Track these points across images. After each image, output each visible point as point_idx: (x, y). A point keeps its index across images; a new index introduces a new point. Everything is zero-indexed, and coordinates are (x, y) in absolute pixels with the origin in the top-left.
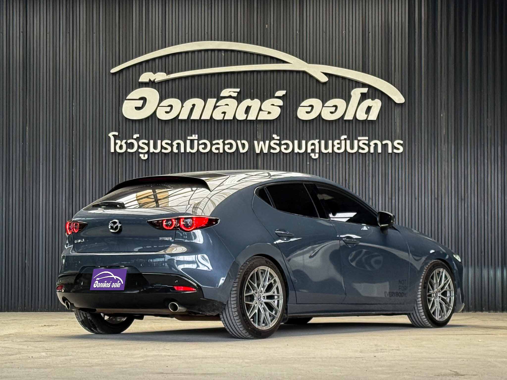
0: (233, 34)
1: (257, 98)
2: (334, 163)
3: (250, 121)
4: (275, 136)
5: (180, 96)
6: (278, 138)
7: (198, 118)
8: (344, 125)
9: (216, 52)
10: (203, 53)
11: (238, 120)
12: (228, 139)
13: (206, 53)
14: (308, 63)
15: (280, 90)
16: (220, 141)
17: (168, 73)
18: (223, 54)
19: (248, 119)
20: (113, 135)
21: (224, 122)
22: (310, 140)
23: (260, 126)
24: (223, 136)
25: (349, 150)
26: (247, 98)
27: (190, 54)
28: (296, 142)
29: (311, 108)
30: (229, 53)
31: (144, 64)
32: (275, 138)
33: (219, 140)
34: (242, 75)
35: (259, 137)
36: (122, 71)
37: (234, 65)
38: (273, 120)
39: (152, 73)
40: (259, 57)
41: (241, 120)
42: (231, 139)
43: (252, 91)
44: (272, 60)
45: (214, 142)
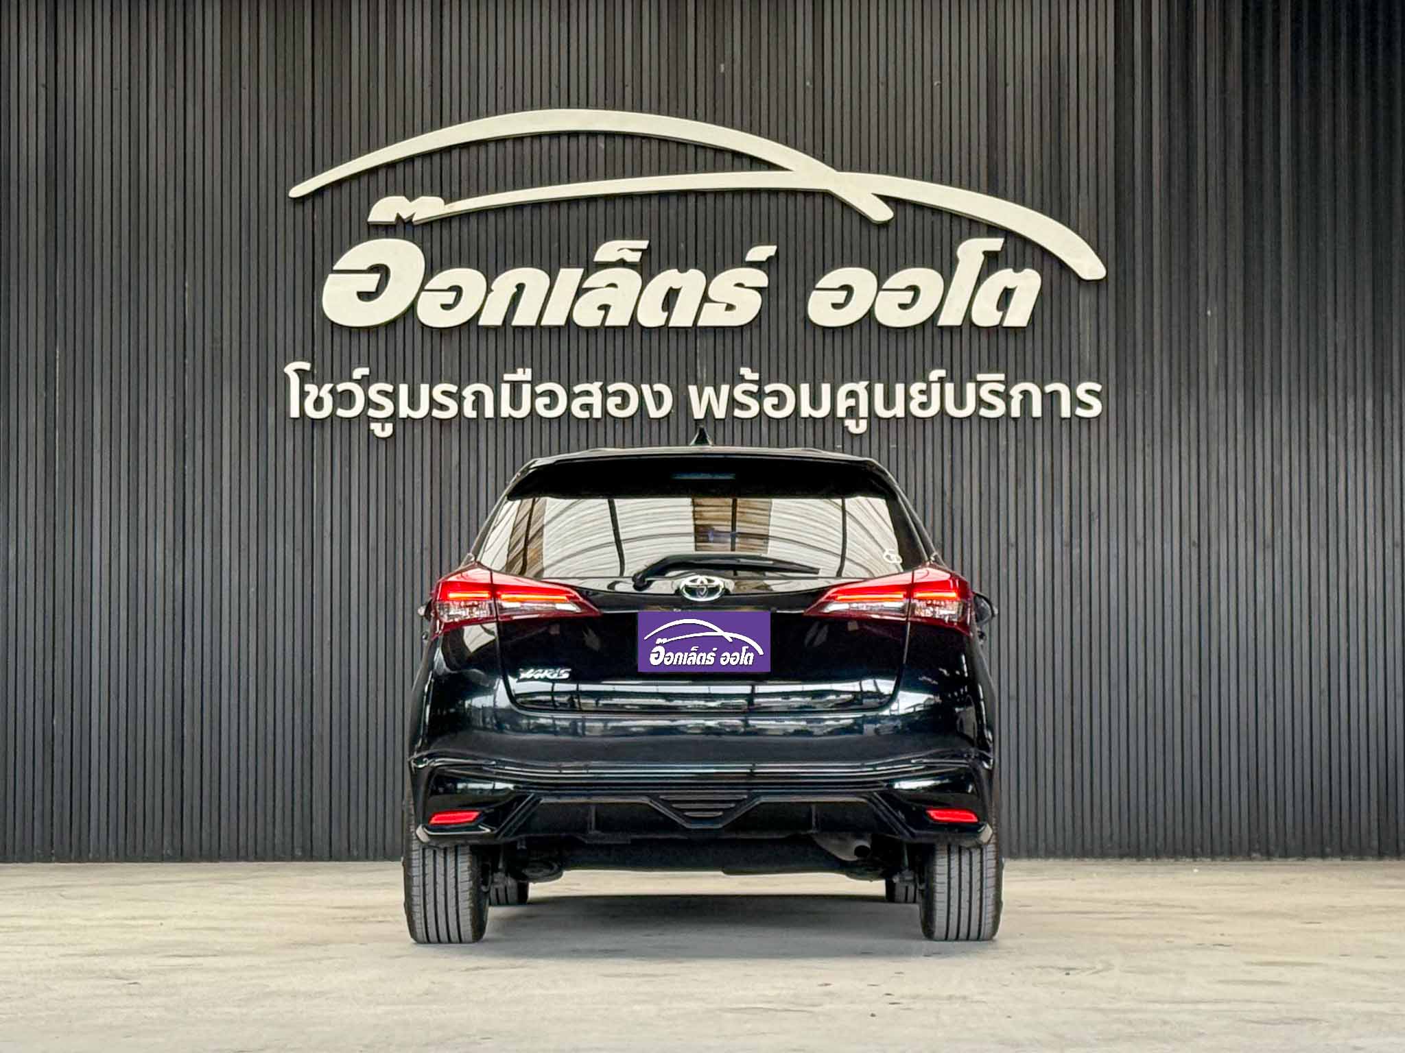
0: (628, 90)
1: (696, 267)
2: (911, 447)
3: (677, 329)
4: (746, 372)
5: (482, 264)
6: (756, 376)
7: (533, 323)
8: (938, 342)
9: (583, 139)
10: (545, 141)
11: (643, 328)
12: (615, 382)
13: (555, 141)
14: (838, 170)
15: (760, 243)
16: (595, 387)
17: (449, 200)
18: (602, 145)
19: (671, 324)
20: (297, 371)
21: (605, 332)
22: (843, 382)
23: (704, 344)
24: (601, 373)
25: (952, 410)
26: (669, 268)
27: (509, 144)
28: (805, 389)
29: (844, 293)
30: (619, 141)
31: (382, 174)
32: (747, 377)
33: (592, 383)
34: (655, 202)
35: (703, 373)
36: (320, 191)
37: (633, 175)
38: (742, 327)
39: (404, 198)
40: (701, 153)
41: (650, 329)
42: (624, 381)
43: (682, 246)
44: (737, 162)
45: (577, 389)
